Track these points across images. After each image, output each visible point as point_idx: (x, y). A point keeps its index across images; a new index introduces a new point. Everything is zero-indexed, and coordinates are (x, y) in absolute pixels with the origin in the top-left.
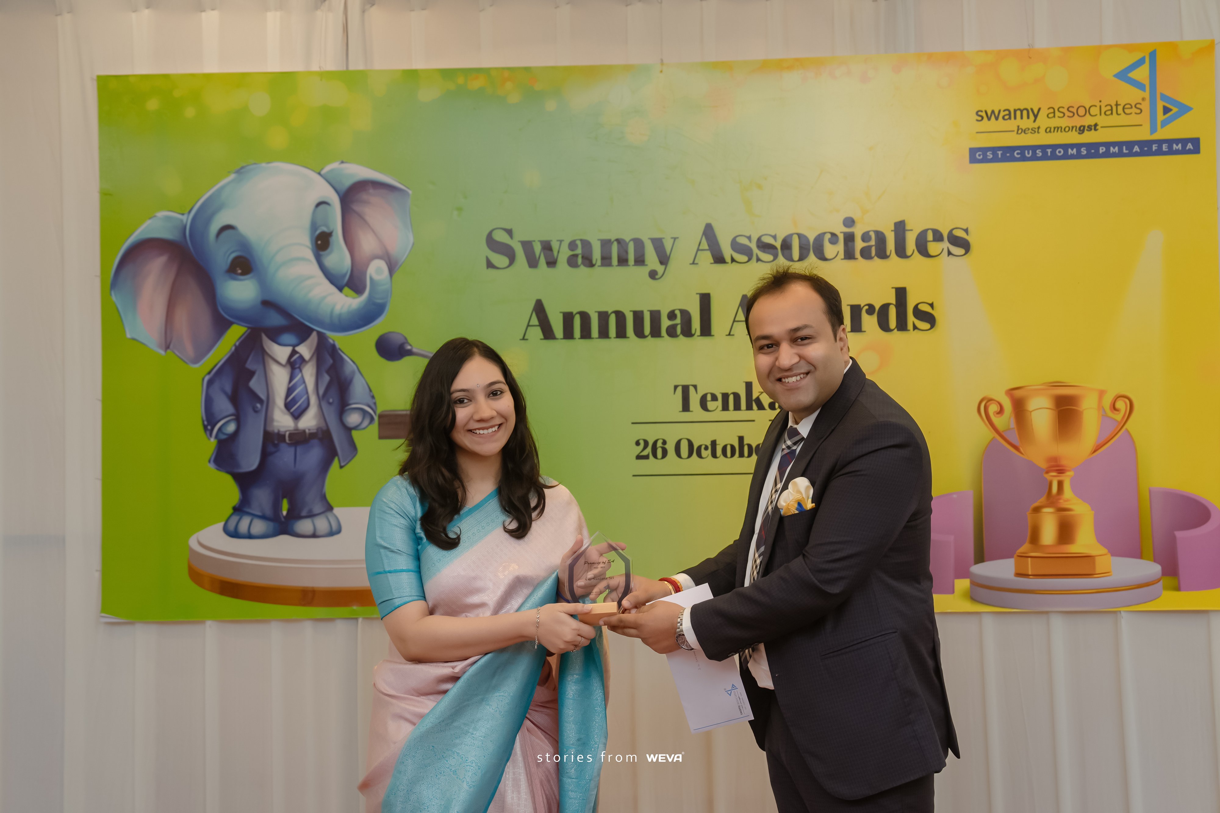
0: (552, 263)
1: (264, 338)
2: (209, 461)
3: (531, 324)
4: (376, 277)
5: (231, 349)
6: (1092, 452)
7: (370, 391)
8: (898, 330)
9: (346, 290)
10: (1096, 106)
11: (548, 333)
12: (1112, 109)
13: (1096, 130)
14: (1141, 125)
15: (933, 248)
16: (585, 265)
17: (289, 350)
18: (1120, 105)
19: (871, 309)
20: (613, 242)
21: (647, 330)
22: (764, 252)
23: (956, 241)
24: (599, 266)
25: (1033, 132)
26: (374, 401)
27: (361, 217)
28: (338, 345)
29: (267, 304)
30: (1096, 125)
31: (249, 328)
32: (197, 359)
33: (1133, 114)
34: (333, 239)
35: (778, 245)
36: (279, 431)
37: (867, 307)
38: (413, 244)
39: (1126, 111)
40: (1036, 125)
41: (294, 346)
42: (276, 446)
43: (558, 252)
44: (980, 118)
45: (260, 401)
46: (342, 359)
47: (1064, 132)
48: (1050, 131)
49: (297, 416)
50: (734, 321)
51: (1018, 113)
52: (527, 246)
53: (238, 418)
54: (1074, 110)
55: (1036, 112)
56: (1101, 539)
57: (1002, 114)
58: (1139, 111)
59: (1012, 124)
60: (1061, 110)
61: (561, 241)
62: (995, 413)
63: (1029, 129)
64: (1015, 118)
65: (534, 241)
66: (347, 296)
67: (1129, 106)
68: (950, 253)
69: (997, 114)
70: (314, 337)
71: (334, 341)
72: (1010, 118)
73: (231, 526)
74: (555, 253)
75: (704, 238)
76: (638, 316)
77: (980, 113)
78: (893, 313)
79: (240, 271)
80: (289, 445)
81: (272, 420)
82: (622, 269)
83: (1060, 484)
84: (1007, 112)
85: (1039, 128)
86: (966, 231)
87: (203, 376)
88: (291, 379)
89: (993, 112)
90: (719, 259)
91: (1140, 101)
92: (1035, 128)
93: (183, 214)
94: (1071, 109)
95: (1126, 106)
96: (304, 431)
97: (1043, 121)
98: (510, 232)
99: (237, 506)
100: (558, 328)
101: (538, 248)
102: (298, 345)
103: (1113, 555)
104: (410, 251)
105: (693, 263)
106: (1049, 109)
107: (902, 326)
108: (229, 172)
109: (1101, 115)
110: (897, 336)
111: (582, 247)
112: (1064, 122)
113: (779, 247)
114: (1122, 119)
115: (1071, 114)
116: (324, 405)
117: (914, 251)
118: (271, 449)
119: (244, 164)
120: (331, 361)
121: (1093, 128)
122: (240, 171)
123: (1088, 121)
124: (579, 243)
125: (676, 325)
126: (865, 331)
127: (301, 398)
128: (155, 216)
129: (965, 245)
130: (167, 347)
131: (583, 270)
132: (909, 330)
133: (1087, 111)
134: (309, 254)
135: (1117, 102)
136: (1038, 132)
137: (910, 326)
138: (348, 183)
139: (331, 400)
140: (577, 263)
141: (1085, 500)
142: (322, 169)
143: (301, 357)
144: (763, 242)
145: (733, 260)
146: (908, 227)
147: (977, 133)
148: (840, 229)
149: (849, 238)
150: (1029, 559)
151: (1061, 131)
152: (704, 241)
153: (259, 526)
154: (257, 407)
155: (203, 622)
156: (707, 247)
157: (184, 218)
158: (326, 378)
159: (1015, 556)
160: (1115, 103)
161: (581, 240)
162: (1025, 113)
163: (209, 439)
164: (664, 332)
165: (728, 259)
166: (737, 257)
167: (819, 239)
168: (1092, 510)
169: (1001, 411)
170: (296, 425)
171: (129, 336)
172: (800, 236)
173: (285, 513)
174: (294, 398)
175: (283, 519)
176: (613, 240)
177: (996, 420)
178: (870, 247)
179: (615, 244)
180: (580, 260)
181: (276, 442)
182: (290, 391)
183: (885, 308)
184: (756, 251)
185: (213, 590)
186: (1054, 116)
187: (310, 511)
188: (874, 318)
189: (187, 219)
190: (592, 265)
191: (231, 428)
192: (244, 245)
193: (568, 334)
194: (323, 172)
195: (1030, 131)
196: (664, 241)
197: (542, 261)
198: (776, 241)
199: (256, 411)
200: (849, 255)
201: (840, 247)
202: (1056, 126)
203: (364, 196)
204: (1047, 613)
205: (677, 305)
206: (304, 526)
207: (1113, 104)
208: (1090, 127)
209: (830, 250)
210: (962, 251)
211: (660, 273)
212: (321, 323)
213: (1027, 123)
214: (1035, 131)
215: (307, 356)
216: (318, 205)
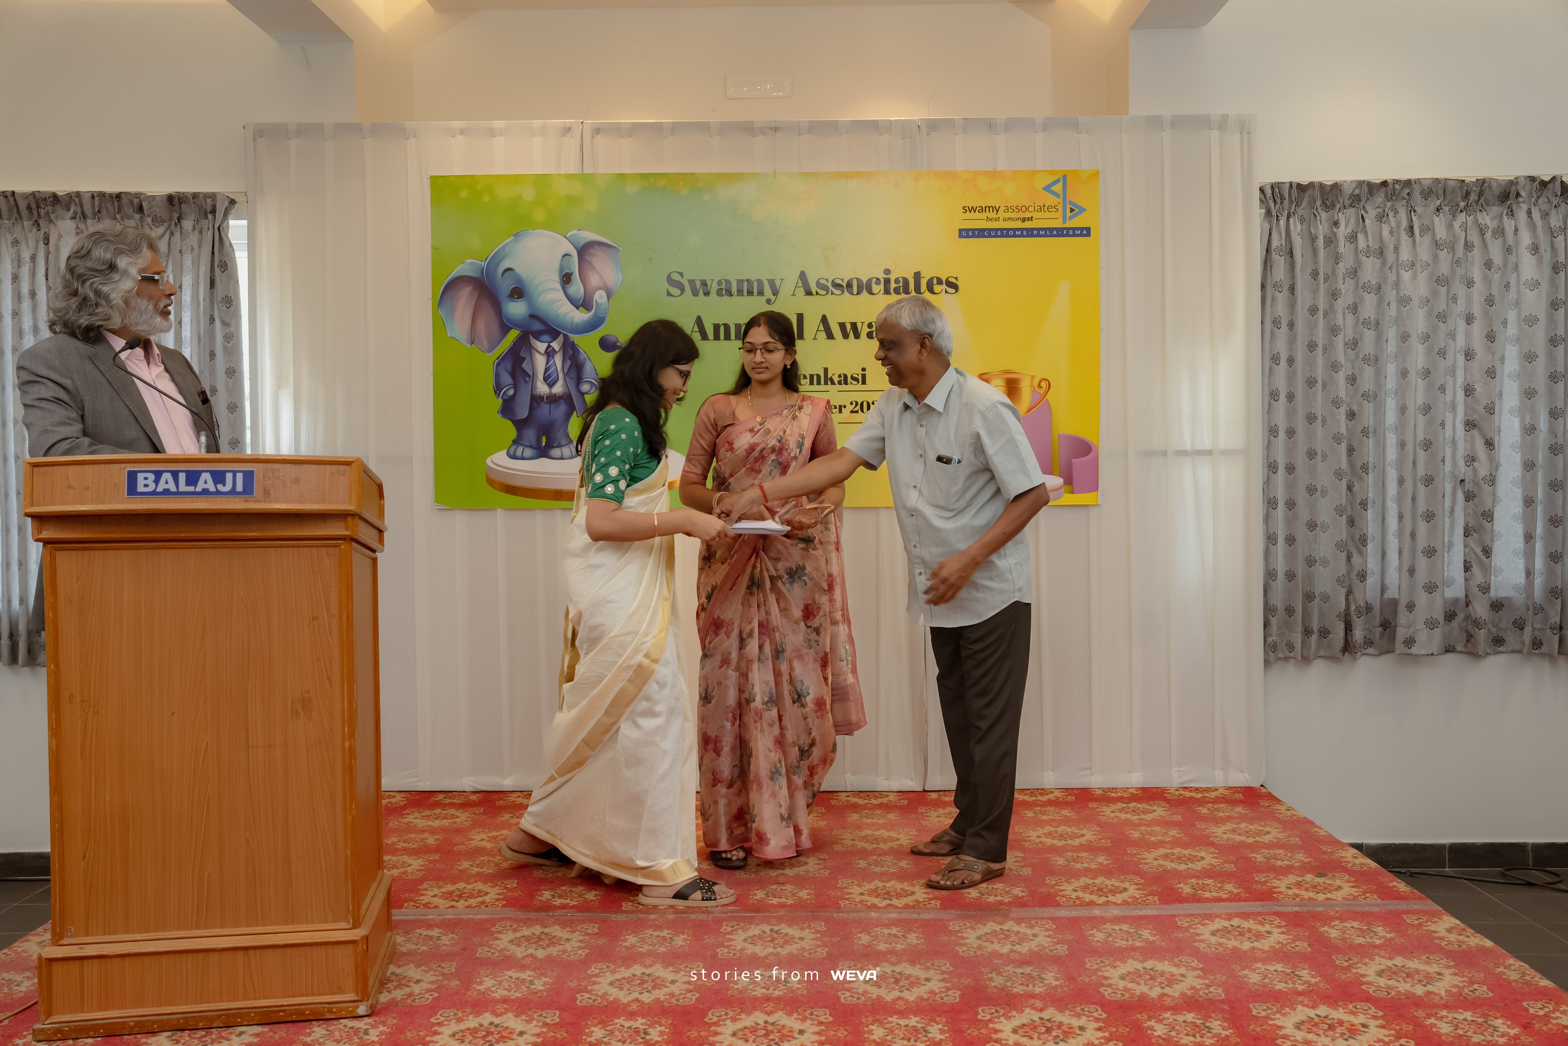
0: (707, 294)
1: (531, 337)
4: (599, 301)
5: (511, 343)
7: (595, 370)
15: (937, 288)
16: (727, 295)
17: (546, 345)
20: (744, 281)
22: (836, 289)
23: (950, 285)
24: (735, 296)
26: (599, 377)
27: (590, 264)
28: (576, 342)
29: (532, 316)
31: (521, 331)
32: (490, 350)
34: (573, 277)
35: (844, 284)
36: (540, 394)
40: (997, 216)
41: (549, 343)
42: (538, 404)
43: (711, 287)
45: (529, 376)
46: (578, 351)
49: (551, 385)
50: (817, 330)
52: (692, 282)
53: (515, 387)
59: (984, 215)
61: (712, 280)
65: (696, 280)
66: (581, 312)
68: (946, 292)
70: (561, 338)
71: (573, 340)
73: (512, 452)
74: (709, 288)
75: (799, 279)
79: (516, 296)
80: (547, 403)
81: (536, 388)
86: (956, 278)
88: (547, 363)
90: (809, 293)
93: (482, 261)
96: (555, 395)
97: (1002, 214)
98: (681, 274)
99: (515, 440)
101: (698, 284)
102: (551, 342)
105: (793, 294)
111: (726, 284)
112: (1014, 215)
113: (845, 286)
114: (1047, 215)
116: (567, 379)
118: (535, 405)
120: (572, 352)
122: (516, 235)
123: (1027, 215)
124: (723, 281)
127: (554, 374)
128: (464, 262)
129: (955, 287)
130: (472, 343)
131: (726, 298)
134: (559, 287)
138: (582, 243)
139: (572, 376)
140: (722, 293)
143: (554, 350)
144: (835, 283)
145: (817, 293)
146: (922, 276)
149: (887, 282)
152: (800, 281)
153: (528, 452)
154: (527, 380)
155: (495, 510)
156: (801, 285)
157: (482, 263)
158: (569, 363)
161: (725, 279)
165: (814, 293)
166: (820, 291)
167: (869, 281)
170: (550, 391)
171: (449, 336)
172: (857, 279)
173: (544, 444)
174: (549, 374)
175: (543, 448)
178: (899, 287)
180: (724, 292)
181: (538, 401)
182: (546, 370)
184: (831, 288)
185: (500, 490)
187: (559, 443)
189: (484, 265)
190: (731, 295)
191: (511, 392)
192: (519, 280)
193: (717, 337)
194: (567, 236)
196: (775, 280)
197: (701, 292)
198: (843, 282)
199: (526, 382)
201: (882, 286)
203: (592, 251)
206: (556, 452)
209: (875, 288)
210: (954, 291)
211: (773, 300)
212: (565, 329)
213: (992, 215)
214: (997, 219)
215: (557, 349)
216: (564, 256)
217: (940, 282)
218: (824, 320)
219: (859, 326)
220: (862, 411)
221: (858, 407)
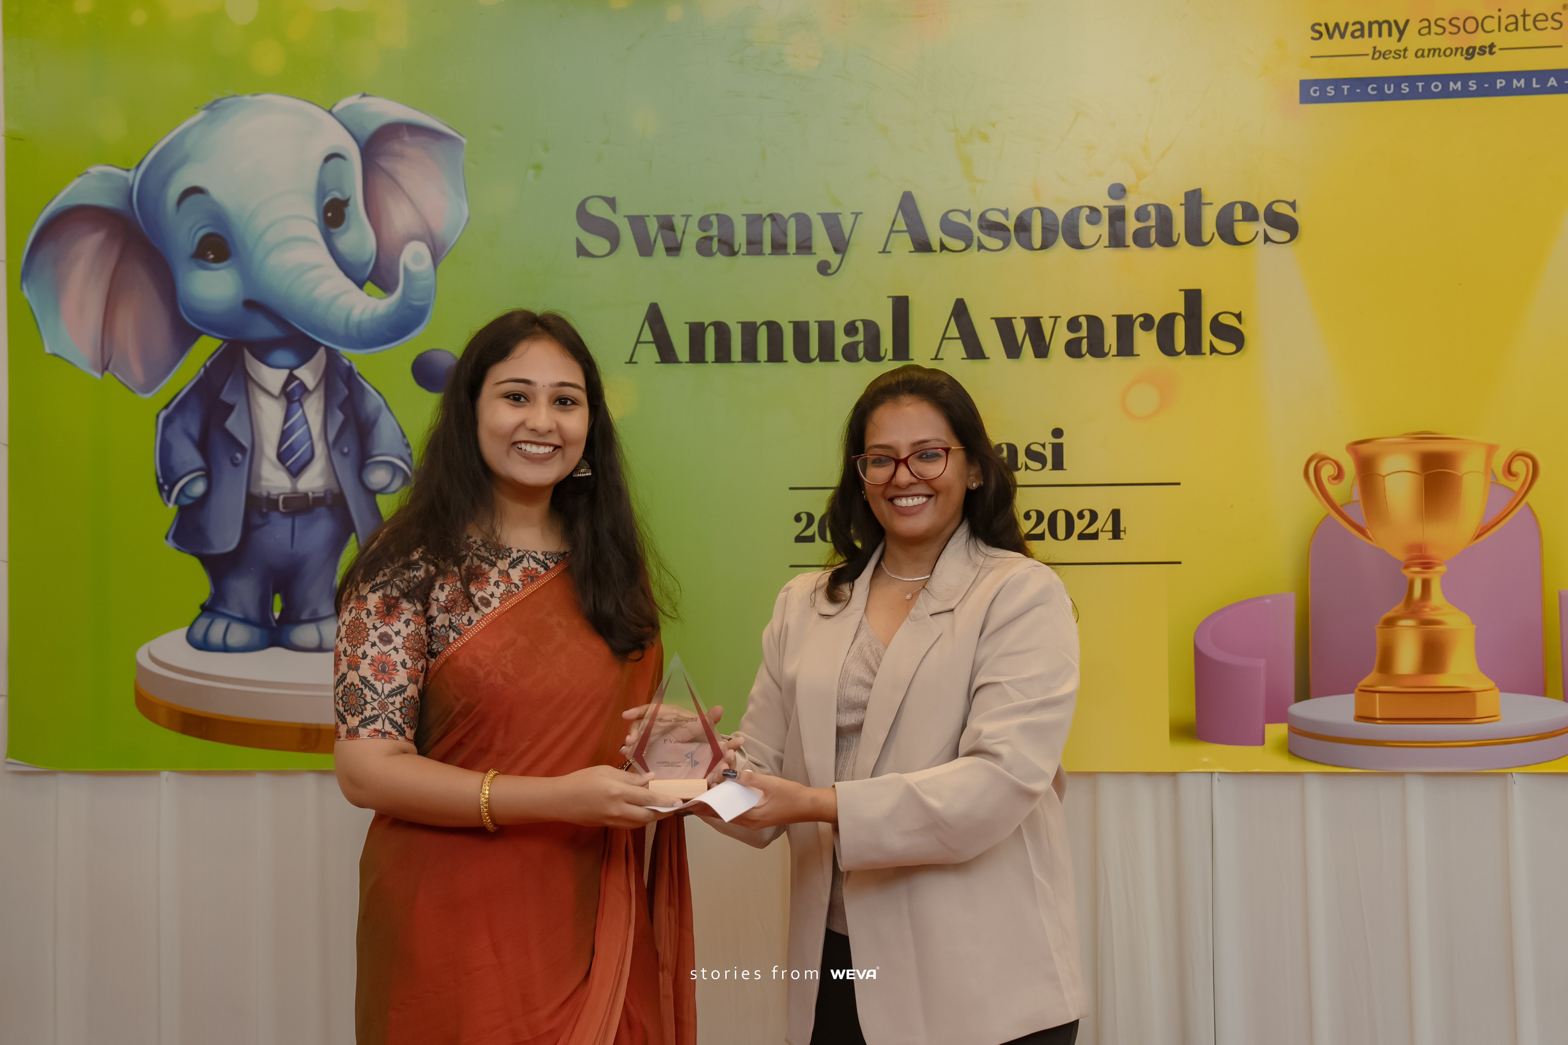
0: (673, 249)
1: (248, 356)
2: (167, 538)
3: (641, 340)
4: (413, 267)
5: (199, 371)
6: (1475, 537)
7: (404, 436)
8: (1187, 354)
9: (369, 285)
10: (1492, 17)
11: (667, 354)
12: (1516, 23)
13: (1491, 53)
14: (1561, 46)
15: (1243, 230)
16: (723, 254)
17: (284, 374)
18: (1529, 15)
19: (1147, 322)
20: (765, 219)
21: (814, 350)
22: (989, 235)
23: (1277, 220)
24: (743, 255)
25: (1397, 56)
26: (409, 451)
27: (391, 177)
28: (357, 368)
29: (251, 305)
30: (1492, 46)
31: (225, 341)
32: (148, 388)
33: (1549, 29)
34: (349, 211)
35: (1011, 224)
36: (269, 494)
37: (1142, 319)
38: (469, 218)
39: (1538, 24)
40: (1401, 46)
41: (292, 369)
42: (265, 516)
43: (684, 232)
44: (1317, 35)
45: (242, 449)
46: (362, 388)
47: (1443, 56)
48: (1422, 56)
49: (295, 473)
50: (943, 338)
51: (1375, 27)
52: (637, 222)
53: (209, 474)
54: (1460, 23)
55: (1401, 27)
56: (1486, 666)
57: (1351, 28)
58: (1557, 25)
59: (1365, 45)
60: (1439, 22)
61: (688, 217)
62: (1330, 479)
63: (1391, 52)
64: (1370, 35)
65: (648, 216)
66: (369, 295)
67: (1543, 18)
68: (1267, 239)
69: (1342, 28)
70: (320, 356)
71: (350, 362)
72: (1362, 35)
73: (199, 634)
74: (679, 235)
75: (900, 213)
76: (801, 330)
77: (1317, 28)
78: (1180, 326)
79: (212, 256)
80: (285, 515)
81: (259, 478)
82: (778, 260)
83: (1426, 584)
84: (1358, 26)
85: (1405, 50)
86: (1293, 205)
87: (157, 411)
88: (287, 419)
89: (1337, 25)
90: (922, 246)
91: (1560, 10)
92: (1400, 51)
93: (128, 170)
94: (1454, 22)
95: (1539, 18)
96: (306, 495)
97: (1412, 41)
98: (611, 202)
99: (207, 604)
100: (681, 345)
101: (653, 227)
102: (297, 367)
103: (1503, 690)
104: (464, 229)
105: (884, 251)
106: (1421, 21)
107: (1194, 347)
108: (196, 108)
109: (1499, 30)
110: (1186, 361)
111: (719, 227)
112: (1444, 42)
113: (1012, 228)
114: (1533, 37)
115: (1455, 30)
116: (336, 456)
117: (1213, 234)
118: (257, 520)
119: (218, 97)
120: (347, 392)
121: (1487, 50)
122: (212, 107)
123: (1481, 39)
124: (714, 219)
125: (858, 343)
126: (1139, 355)
127: (302, 446)
128: (87, 173)
129: (1291, 227)
130: (105, 368)
131: (720, 260)
132: (1205, 354)
133: (1480, 25)
134: (315, 233)
135: (1525, 11)
136: (1405, 57)
137: (1206, 348)
138: (372, 126)
139: (346, 450)
140: (711, 249)
141: (1462, 608)
142: (334, 105)
143: (302, 385)
144: (988, 221)
145: (943, 247)
146: (1205, 200)
147: (1312, 57)
148: (1103, 202)
149: (1117, 216)
150: (1377, 695)
151: (1439, 56)
152: (900, 218)
153: (239, 634)
154: (237, 459)
155: (156, 773)
156: (905, 228)
157: (130, 176)
158: (339, 417)
159: (1356, 690)
160: (1522, 13)
161: (717, 215)
162: (1385, 27)
163: (166, 505)
164: (838, 354)
165: (936, 246)
166: (950, 242)
167: (1073, 216)
168: (1473, 623)
169: (1339, 475)
170: (294, 485)
171: (48, 350)
172: (1042, 210)
173: (277, 615)
174: (291, 445)
175: (274, 624)
176: (764, 216)
177: (1332, 489)
178: (1148, 229)
179: (768, 220)
180: (715, 245)
181: (265, 510)
182: (285, 435)
183: (1169, 320)
184: (977, 233)
185: (170, 727)
186: (1429, 33)
187: (315, 612)
188: (1152, 336)
189: (134, 178)
190: (733, 253)
191: (199, 488)
192: (219, 217)
193: (697, 355)
194: (335, 110)
195: (1393, 54)
196: (840, 216)
197: (660, 246)
198: (1007, 219)
199: (235, 464)
200: (1117, 241)
201: (1104, 229)
202: (1431, 47)
203: (396, 147)
204: (1402, 774)
205: (859, 314)
206: (306, 634)
207: (1519, 14)
208: (1483, 48)
209: (1088, 233)
210: (1286, 236)
211: (834, 265)
212: (331, 335)
213: (1387, 43)
214: (1400, 54)
215: (310, 383)
216: (328, 158)
217: (1250, 214)
218: (960, 311)
219: (1047, 326)
220: (1054, 535)
221: (1044, 526)
